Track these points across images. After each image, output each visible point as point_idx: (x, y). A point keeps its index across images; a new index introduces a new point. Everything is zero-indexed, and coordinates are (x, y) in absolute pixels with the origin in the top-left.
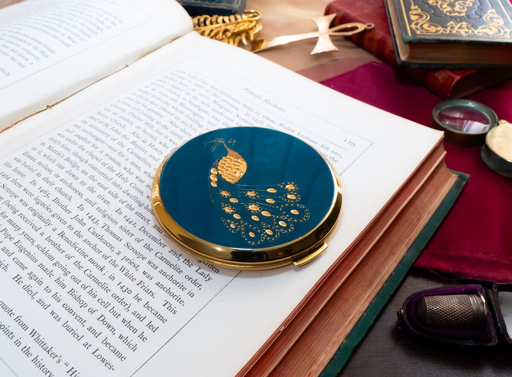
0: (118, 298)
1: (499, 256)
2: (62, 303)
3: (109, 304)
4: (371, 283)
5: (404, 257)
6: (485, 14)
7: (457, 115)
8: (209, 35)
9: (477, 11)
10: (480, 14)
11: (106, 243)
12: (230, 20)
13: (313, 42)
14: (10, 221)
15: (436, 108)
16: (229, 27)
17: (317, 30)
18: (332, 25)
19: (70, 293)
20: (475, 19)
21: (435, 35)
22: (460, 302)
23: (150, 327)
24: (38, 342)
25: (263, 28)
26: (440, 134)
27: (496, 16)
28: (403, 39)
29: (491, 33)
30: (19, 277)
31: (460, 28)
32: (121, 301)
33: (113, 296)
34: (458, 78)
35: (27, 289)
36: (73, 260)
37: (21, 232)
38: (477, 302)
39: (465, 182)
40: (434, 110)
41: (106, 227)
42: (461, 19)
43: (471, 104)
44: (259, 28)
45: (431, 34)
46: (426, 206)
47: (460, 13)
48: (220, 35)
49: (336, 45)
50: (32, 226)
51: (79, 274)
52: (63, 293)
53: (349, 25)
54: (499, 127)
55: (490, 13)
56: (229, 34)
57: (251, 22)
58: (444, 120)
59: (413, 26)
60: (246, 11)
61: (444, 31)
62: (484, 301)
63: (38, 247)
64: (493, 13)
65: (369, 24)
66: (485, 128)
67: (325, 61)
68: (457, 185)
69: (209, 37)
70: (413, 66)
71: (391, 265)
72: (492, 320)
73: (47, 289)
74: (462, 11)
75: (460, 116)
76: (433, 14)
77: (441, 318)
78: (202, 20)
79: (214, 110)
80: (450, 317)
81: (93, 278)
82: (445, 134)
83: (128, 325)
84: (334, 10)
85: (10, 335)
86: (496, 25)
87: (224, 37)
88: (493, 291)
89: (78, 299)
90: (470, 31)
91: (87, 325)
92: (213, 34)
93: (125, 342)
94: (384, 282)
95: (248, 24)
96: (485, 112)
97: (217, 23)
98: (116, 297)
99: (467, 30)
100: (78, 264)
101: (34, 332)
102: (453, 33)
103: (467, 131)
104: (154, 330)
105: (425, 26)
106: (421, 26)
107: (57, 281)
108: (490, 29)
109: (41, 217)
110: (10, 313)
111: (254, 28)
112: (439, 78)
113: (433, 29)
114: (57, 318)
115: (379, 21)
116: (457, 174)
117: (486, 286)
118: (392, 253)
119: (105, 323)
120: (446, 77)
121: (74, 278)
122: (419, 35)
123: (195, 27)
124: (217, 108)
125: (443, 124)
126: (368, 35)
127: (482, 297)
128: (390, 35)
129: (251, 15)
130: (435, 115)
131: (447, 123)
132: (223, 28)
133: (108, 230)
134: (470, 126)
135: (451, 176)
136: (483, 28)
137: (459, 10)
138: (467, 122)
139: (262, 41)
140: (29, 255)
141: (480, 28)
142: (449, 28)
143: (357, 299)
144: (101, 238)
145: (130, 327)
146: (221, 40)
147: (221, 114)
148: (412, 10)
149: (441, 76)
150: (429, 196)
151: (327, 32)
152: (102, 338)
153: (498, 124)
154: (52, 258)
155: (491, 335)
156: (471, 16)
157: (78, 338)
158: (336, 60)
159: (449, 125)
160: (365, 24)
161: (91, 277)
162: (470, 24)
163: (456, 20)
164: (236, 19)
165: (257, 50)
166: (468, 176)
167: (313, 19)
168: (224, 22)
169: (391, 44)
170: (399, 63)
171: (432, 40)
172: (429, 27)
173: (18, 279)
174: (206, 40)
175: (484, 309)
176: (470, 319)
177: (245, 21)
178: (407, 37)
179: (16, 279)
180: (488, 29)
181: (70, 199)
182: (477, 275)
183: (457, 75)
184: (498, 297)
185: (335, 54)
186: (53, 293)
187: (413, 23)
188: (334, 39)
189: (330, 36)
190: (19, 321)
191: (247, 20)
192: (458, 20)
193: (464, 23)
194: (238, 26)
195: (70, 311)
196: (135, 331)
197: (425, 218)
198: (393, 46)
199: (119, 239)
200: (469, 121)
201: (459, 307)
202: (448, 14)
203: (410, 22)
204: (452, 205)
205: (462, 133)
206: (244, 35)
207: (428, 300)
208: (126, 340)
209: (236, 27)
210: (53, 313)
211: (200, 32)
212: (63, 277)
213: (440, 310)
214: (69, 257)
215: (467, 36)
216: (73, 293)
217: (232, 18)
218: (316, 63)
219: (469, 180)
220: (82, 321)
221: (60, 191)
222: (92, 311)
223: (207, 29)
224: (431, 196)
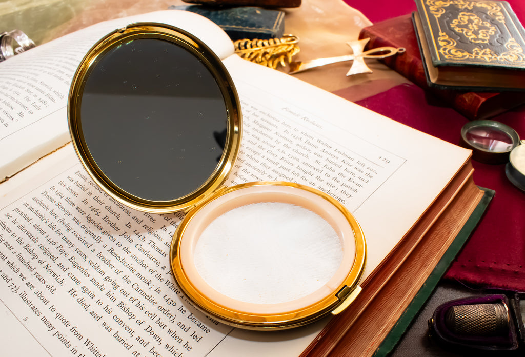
0: (163, 310)
1: (521, 267)
2: (112, 315)
3: (155, 316)
4: (404, 293)
5: (435, 269)
6: (506, 42)
7: (484, 135)
8: (249, 57)
9: (499, 39)
10: (501, 42)
11: (152, 258)
12: (269, 43)
13: (348, 64)
14: (65, 238)
15: (464, 128)
16: (268, 50)
17: (351, 53)
18: (366, 49)
19: (120, 305)
20: (497, 46)
21: (462, 60)
22: (486, 311)
23: (194, 337)
24: (92, 350)
25: (301, 51)
26: (468, 153)
27: (516, 44)
28: (433, 62)
29: (512, 60)
30: (73, 291)
31: (484, 54)
32: (167, 313)
33: (159, 308)
34: (483, 100)
35: (81, 301)
36: (122, 275)
37: (74, 248)
38: (501, 310)
39: (491, 198)
40: (462, 130)
41: (152, 243)
42: (485, 46)
43: (496, 125)
44: (297, 51)
45: (458, 59)
46: (455, 221)
47: (483, 40)
48: (260, 57)
49: (370, 67)
50: (84, 243)
51: (127, 288)
52: (113, 306)
53: (382, 49)
54: (521, 146)
55: (511, 41)
56: (268, 57)
57: (289, 45)
58: (472, 139)
59: (441, 51)
60: (284, 35)
61: (469, 56)
62: (507, 309)
63: (90, 262)
64: (513, 41)
65: (401, 48)
66: (508, 147)
67: (359, 82)
68: (484, 200)
69: (250, 59)
70: (442, 88)
71: (423, 277)
72: (514, 326)
73: (99, 302)
74: (485, 38)
75: (487, 135)
76: (459, 41)
77: (468, 326)
78: (243, 43)
79: (254, 129)
80: (476, 324)
81: (141, 292)
82: (473, 152)
83: (173, 336)
84: (368, 35)
85: (67, 344)
86: (516, 53)
87: (263, 59)
88: (515, 299)
89: (127, 311)
90: (493, 57)
91: (136, 335)
92: (253, 57)
93: (171, 351)
94: (416, 293)
95: (286, 47)
96: (509, 132)
97: (257, 46)
98: (161, 309)
99: (490, 56)
100: (126, 279)
101: (88, 341)
102: (478, 59)
103: (492, 149)
104: (198, 340)
105: (453, 52)
106: (449, 51)
107: (107, 295)
108: (511, 56)
109: (92, 235)
110: (66, 324)
111: (292, 51)
112: (467, 100)
113: (460, 54)
114: (109, 329)
115: (410, 46)
116: (484, 190)
117: (509, 295)
118: (424, 265)
119: (152, 333)
120: (473, 99)
121: (122, 291)
122: (447, 59)
123: (236, 50)
124: (257, 127)
125: (471, 143)
126: (400, 59)
127: (505, 305)
128: (421, 59)
129: (289, 39)
130: (464, 134)
131: (475, 142)
132: (263, 51)
133: (153, 246)
134: (495, 145)
135: (478, 192)
136: (504, 55)
137: (483, 38)
138: (492, 142)
139: (299, 63)
140: (82, 270)
141: (502, 55)
142: (474, 54)
143: (390, 310)
144: (147, 254)
145: (175, 337)
146: (261, 62)
147: (261, 133)
148: (440, 36)
149: (467, 98)
150: (459, 211)
151: (362, 55)
152: (149, 347)
153: (520, 144)
154: (102, 273)
155: (512, 340)
156: (493, 44)
157: (128, 348)
158: (370, 81)
159: (476, 144)
160: (396, 48)
161: (138, 290)
162: (493, 50)
163: (481, 47)
164: (275, 42)
165: (295, 72)
166: (494, 192)
167: (348, 43)
168: (263, 45)
169: (422, 68)
170: (429, 85)
171: (459, 64)
172: (456, 52)
173: (72, 292)
174: (246, 62)
175: (507, 316)
176: (494, 326)
177: (284, 45)
178: (436, 61)
179: (71, 293)
180: (508, 56)
181: (118, 217)
182: (501, 285)
183: (482, 97)
184: (519, 305)
185: (369, 75)
186: (104, 306)
187: (442, 49)
188: (368, 62)
189: (365, 59)
190: (75, 331)
191: (286, 43)
192: (482, 47)
193: (488, 50)
194: (277, 49)
195: (120, 322)
196: (180, 341)
197: (455, 232)
198: (424, 69)
199: (164, 255)
200: (495, 141)
201: (485, 316)
202: (473, 41)
203: (439, 47)
204: (479, 219)
205: (488, 151)
206: (282, 58)
207: (456, 309)
208: (172, 350)
209: (275, 50)
210: (104, 324)
211: (241, 54)
212: (113, 291)
213: (468, 318)
214: (118, 272)
215: (490, 62)
216: (122, 306)
217: (271, 41)
218: (350, 84)
219: (495, 196)
220: (131, 332)
221: (109, 209)
222: (140, 323)
223: (247, 52)
224: (460, 212)
